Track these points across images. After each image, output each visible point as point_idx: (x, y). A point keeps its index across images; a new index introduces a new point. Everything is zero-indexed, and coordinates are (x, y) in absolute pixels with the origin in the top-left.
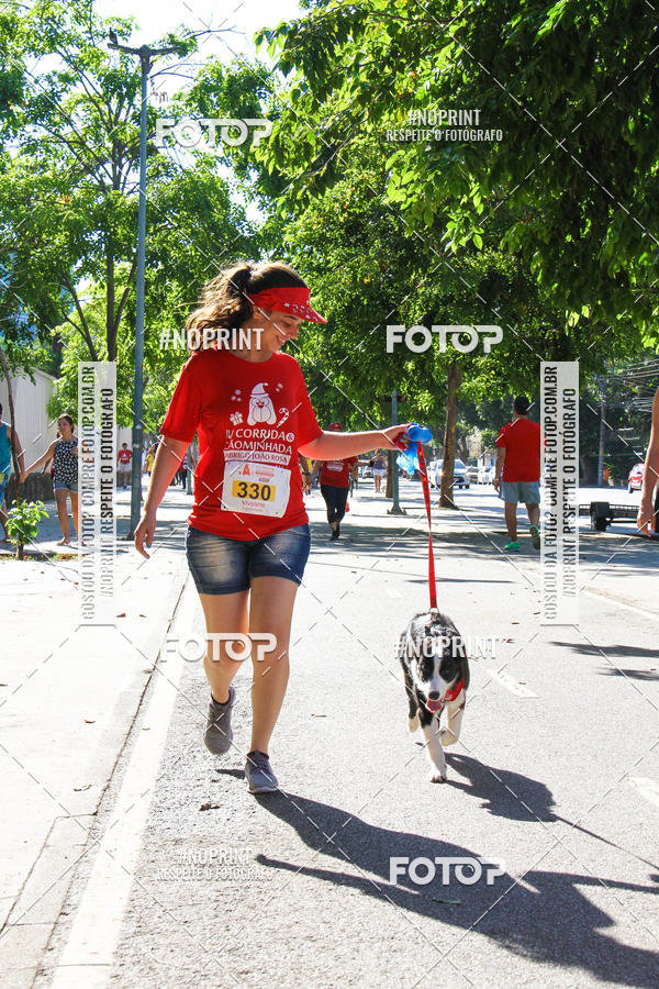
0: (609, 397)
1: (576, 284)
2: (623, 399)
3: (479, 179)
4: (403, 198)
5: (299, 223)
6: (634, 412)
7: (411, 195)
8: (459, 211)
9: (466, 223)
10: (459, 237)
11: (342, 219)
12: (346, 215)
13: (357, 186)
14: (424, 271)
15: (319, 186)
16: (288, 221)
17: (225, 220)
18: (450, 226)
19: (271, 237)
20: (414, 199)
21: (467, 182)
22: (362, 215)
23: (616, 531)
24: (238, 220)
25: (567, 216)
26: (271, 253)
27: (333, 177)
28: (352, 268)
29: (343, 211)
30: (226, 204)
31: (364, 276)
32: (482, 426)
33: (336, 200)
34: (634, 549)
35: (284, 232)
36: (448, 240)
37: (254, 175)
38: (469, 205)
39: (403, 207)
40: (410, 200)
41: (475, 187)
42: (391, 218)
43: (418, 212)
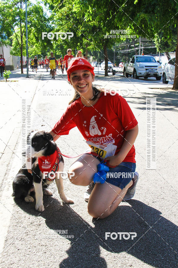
0: (116, 50)
1: (109, 27)
2: (118, 50)
3: (91, 6)
4: (77, 10)
5: (57, 16)
6: (120, 53)
7: (78, 10)
8: (87, 13)
9: (89, 16)
10: (87, 18)
11: (65, 15)
12: (66, 14)
13: (68, 8)
14: (81, 25)
15: (60, 8)
16: (55, 15)
17: (43, 15)
18: (85, 16)
19: (51, 18)
20: (79, 11)
21: (89, 7)
22: (69, 14)
23: (116, 75)
24: (45, 15)
25: (107, 14)
26: (52, 21)
27: (63, 6)
28: (68, 25)
29: (66, 13)
30: (42, 11)
31: (70, 26)
32: (92, 56)
33: (64, 11)
34: (119, 78)
35: (54, 17)
36: (85, 19)
37: (48, 5)
38: (89, 12)
39: (77, 12)
40: (78, 11)
41: (90, 8)
42: (75, 15)
43: (79, 13)
